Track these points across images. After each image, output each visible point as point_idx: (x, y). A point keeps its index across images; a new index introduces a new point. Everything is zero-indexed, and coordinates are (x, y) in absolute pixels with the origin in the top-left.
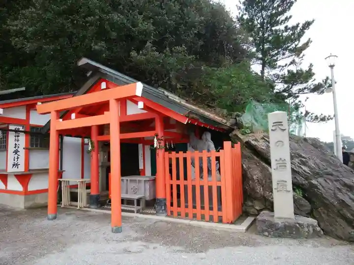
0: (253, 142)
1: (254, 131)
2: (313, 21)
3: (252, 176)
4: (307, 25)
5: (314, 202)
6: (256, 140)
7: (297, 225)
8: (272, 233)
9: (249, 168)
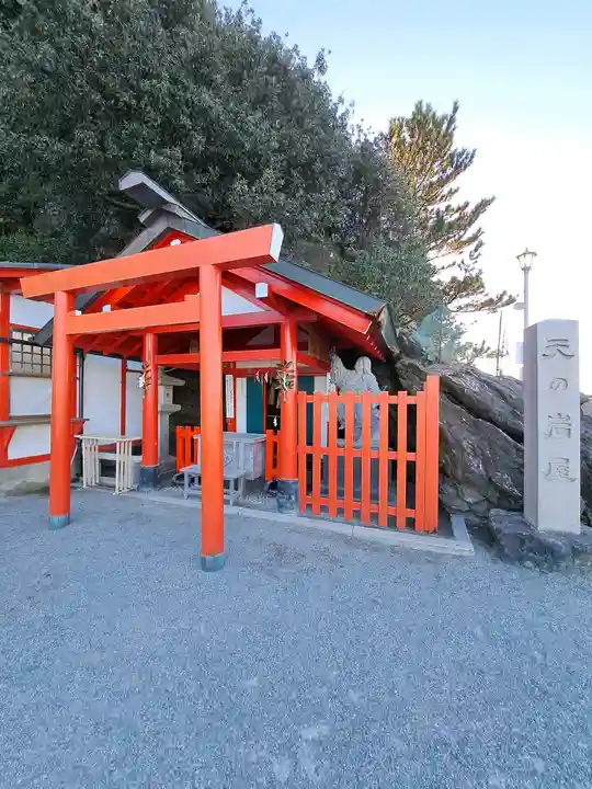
2: (493, 199)
3: (458, 442)
4: (483, 206)
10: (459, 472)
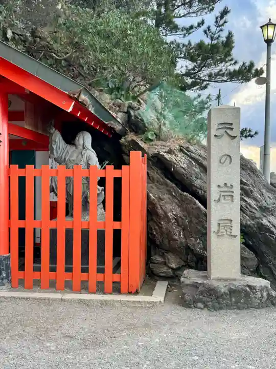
0: (167, 156)
1: (163, 137)
3: (166, 213)
5: (263, 253)
6: (170, 152)
7: (248, 289)
8: (211, 303)
9: (160, 199)
10: (166, 241)
